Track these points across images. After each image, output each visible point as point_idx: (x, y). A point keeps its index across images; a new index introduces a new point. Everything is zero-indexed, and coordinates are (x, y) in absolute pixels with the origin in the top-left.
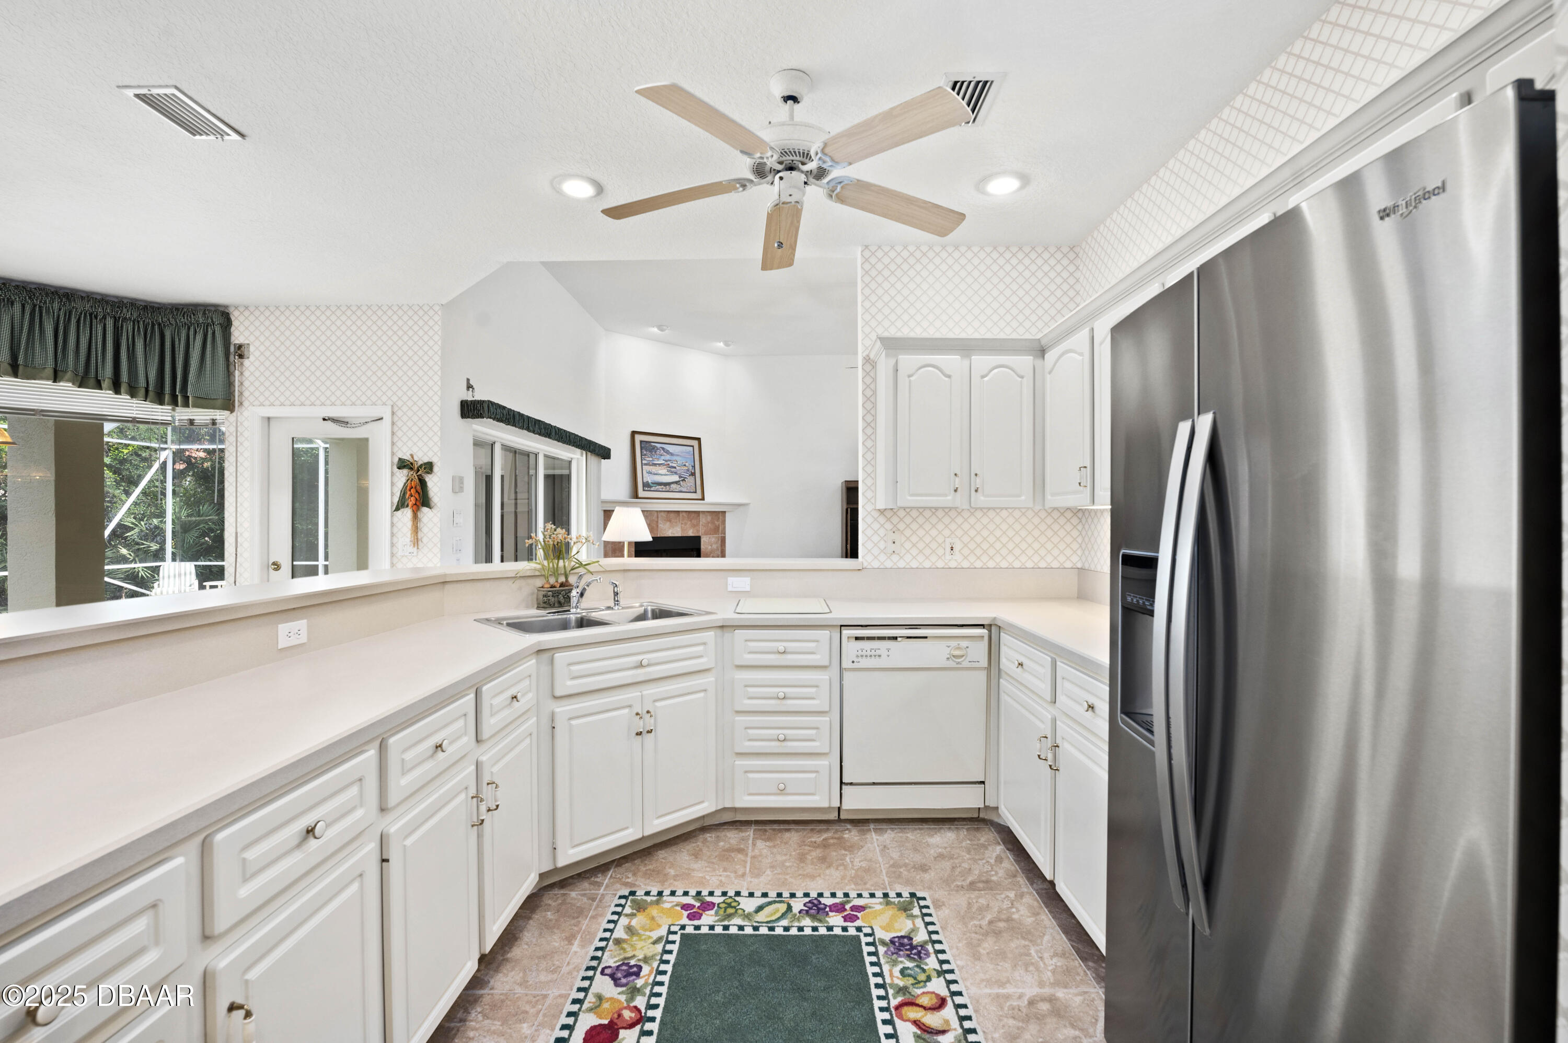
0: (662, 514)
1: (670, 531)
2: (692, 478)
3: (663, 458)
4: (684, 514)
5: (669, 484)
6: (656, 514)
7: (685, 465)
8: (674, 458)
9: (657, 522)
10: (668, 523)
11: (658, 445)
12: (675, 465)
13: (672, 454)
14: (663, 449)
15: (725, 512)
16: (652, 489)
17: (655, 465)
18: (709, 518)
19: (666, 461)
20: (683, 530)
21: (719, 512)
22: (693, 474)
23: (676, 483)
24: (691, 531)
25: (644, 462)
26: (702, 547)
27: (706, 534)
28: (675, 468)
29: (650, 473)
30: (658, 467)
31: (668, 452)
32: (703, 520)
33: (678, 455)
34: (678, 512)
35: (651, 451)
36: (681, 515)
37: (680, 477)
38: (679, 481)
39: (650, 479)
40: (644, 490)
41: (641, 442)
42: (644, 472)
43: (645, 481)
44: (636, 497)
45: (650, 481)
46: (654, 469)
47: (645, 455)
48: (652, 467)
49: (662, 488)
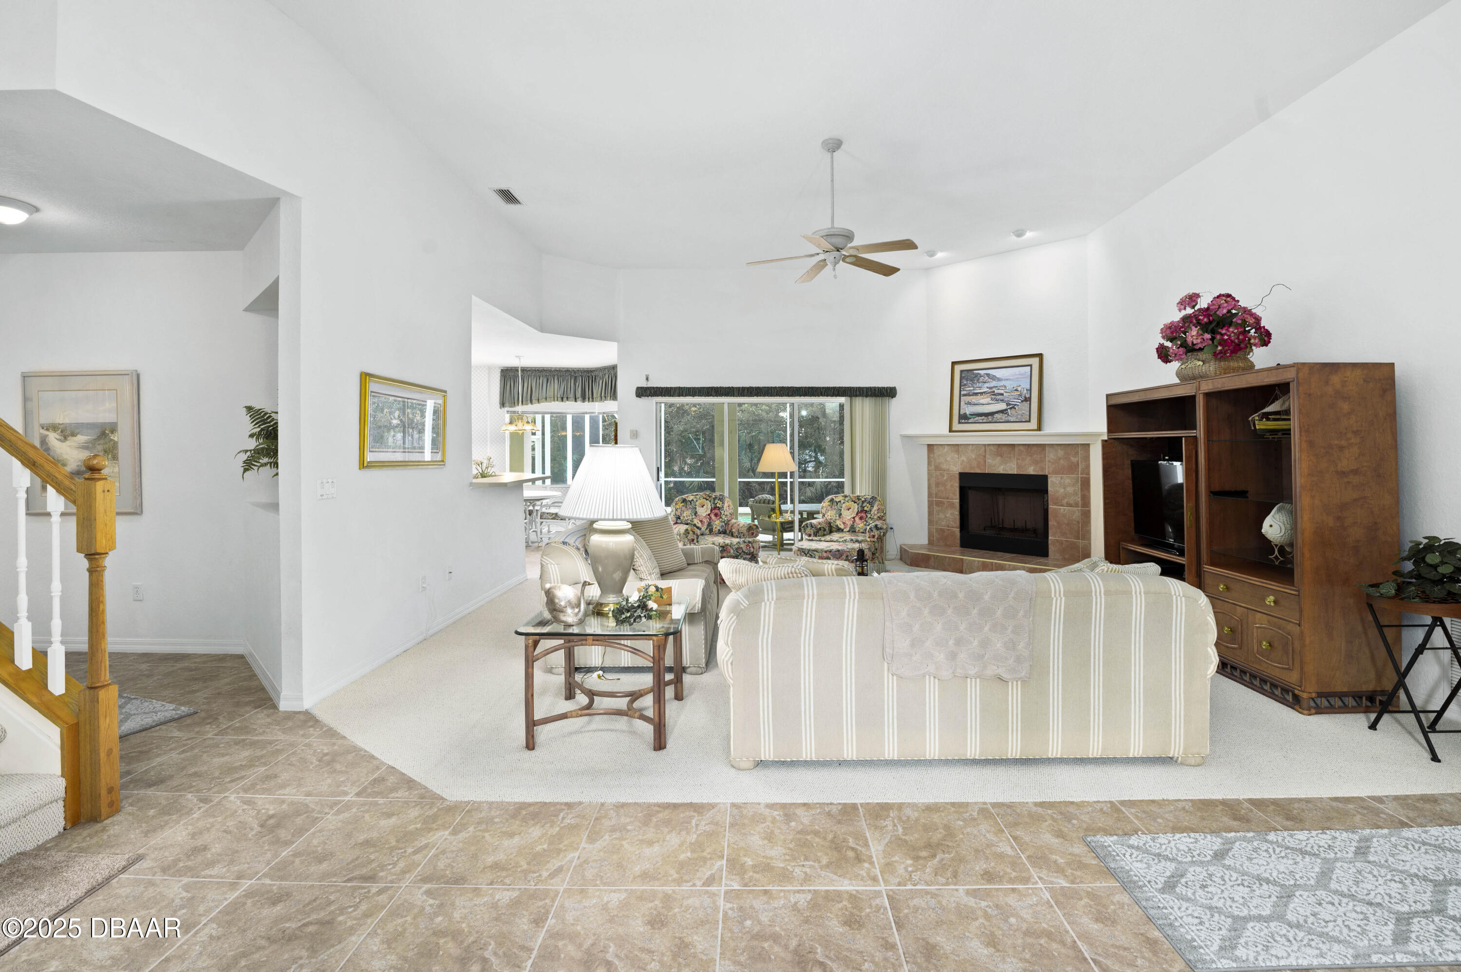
0: (992, 447)
1: (1002, 467)
2: (1027, 404)
3: (987, 385)
4: (1021, 448)
5: (992, 414)
6: (983, 448)
7: (1017, 390)
8: (1002, 383)
9: (985, 457)
10: (998, 458)
11: (982, 372)
12: (1002, 392)
13: (999, 380)
14: (988, 375)
15: (1088, 445)
16: (970, 421)
17: (976, 394)
18: (1061, 453)
19: (990, 388)
20: (1019, 467)
21: (1078, 444)
22: (1028, 400)
23: (1002, 412)
24: (1032, 468)
25: (962, 393)
26: (1049, 489)
27: (1056, 472)
28: (1002, 394)
29: (969, 403)
30: (979, 397)
31: (994, 378)
32: (1051, 455)
33: (1007, 380)
34: (1013, 446)
35: (972, 380)
36: (1017, 449)
37: (1008, 404)
38: (1006, 410)
39: (968, 410)
40: (959, 423)
41: (962, 371)
42: (962, 403)
43: (962, 413)
44: (951, 431)
45: (968, 413)
46: (973, 399)
47: (965, 385)
48: (972, 397)
49: (983, 419)
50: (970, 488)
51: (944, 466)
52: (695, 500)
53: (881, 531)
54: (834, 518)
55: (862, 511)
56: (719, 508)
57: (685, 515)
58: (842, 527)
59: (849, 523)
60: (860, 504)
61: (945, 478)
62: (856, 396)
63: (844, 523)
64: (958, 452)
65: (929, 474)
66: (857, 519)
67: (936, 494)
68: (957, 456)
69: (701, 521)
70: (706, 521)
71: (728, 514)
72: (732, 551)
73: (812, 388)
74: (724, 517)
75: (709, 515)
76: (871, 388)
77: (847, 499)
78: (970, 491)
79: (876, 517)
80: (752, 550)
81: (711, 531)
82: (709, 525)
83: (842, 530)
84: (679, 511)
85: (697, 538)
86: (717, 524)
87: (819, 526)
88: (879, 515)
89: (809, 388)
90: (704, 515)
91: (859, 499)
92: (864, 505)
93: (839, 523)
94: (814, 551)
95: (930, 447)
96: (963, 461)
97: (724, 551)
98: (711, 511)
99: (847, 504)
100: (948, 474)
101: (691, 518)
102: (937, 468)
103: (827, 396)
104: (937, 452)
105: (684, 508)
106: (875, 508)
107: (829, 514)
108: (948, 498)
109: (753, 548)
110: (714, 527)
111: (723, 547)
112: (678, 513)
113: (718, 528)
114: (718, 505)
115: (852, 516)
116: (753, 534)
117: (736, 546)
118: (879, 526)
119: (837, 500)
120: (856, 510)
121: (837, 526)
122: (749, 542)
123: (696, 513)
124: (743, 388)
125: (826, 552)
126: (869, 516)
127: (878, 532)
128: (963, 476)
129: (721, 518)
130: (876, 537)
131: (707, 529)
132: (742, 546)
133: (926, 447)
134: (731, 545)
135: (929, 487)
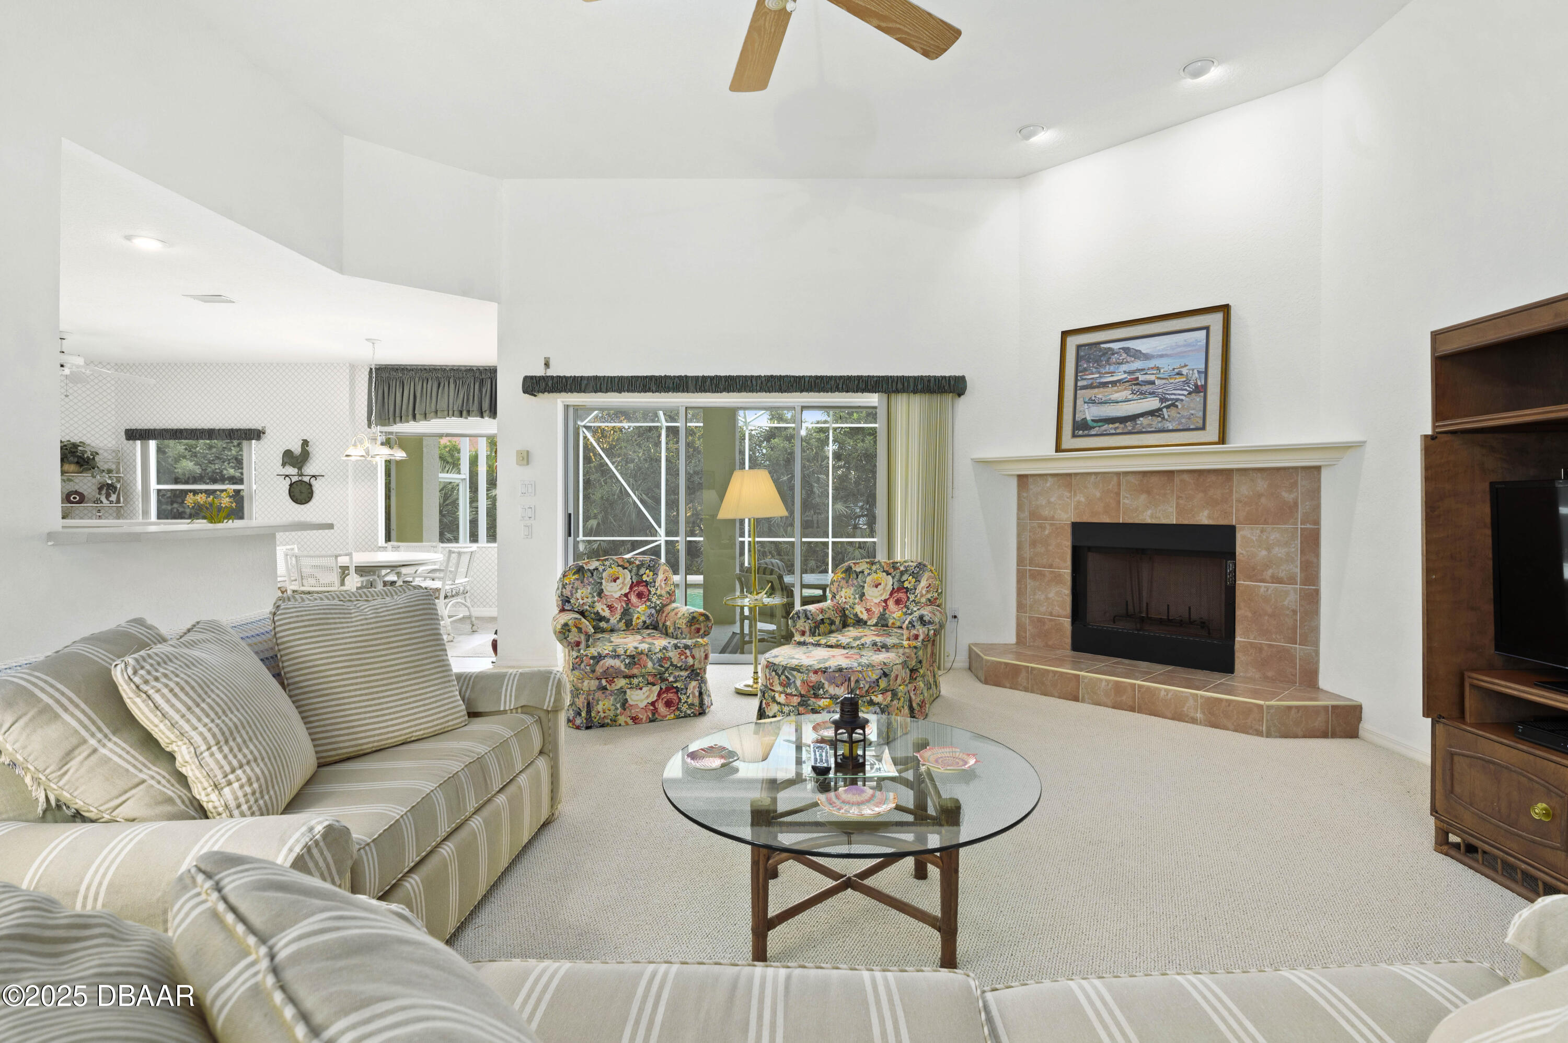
0: (1131, 478)
1: (1149, 512)
2: (1199, 398)
3: (1124, 367)
4: (1186, 477)
5: (1133, 418)
6: (1115, 479)
7: (1180, 374)
8: (1151, 363)
9: (1118, 494)
10: (1143, 497)
11: (1115, 346)
12: (1152, 378)
13: (1147, 357)
14: (1127, 350)
15: (1318, 469)
16: (1093, 432)
17: (1105, 385)
18: (1262, 485)
19: (1130, 373)
20: (1180, 511)
21: (1296, 469)
22: (1201, 389)
23: (1152, 413)
24: (1206, 513)
25: (1080, 384)
26: (1239, 550)
27: (1252, 520)
28: (1153, 383)
29: (1092, 402)
30: (1110, 389)
31: (1137, 355)
32: (1242, 489)
33: (1162, 356)
34: (1171, 473)
35: (1097, 361)
36: (1177, 479)
37: (1163, 400)
38: (1160, 409)
39: (1090, 413)
40: (1074, 436)
41: (1079, 347)
42: (1079, 402)
43: (1079, 417)
44: (1058, 449)
45: (1089, 418)
46: (1099, 394)
47: (1085, 370)
48: (1096, 390)
49: (1116, 428)
50: (1089, 549)
51: (1046, 512)
52: (601, 569)
53: (931, 627)
54: (851, 601)
55: (899, 590)
56: (647, 584)
57: (579, 595)
58: (864, 616)
59: (877, 611)
60: (897, 577)
61: (1047, 532)
62: (897, 391)
63: (868, 610)
64: (1069, 486)
65: (1018, 525)
66: (891, 603)
67: (1031, 560)
68: (1068, 495)
69: (610, 607)
70: (619, 607)
71: (663, 593)
72: (650, 664)
73: (822, 378)
74: (654, 599)
75: (626, 595)
76: (922, 378)
77: (874, 568)
78: (1090, 554)
79: (923, 600)
80: (690, 661)
81: (629, 624)
82: (626, 613)
83: (865, 623)
84: (569, 588)
85: (588, 640)
86: (641, 612)
87: (821, 617)
88: (929, 596)
89: (817, 377)
90: (617, 595)
91: (895, 568)
92: (904, 578)
93: (859, 610)
94: (793, 669)
95: (1023, 479)
96: (1079, 502)
97: (635, 664)
98: (631, 588)
99: (874, 576)
100: (1051, 525)
101: (590, 600)
102: (1034, 515)
103: (847, 392)
104: (1034, 488)
105: (577, 584)
106: (924, 583)
107: (843, 593)
108: (1051, 566)
109: (693, 657)
110: (636, 616)
111: (632, 657)
112: (567, 592)
113: (643, 618)
114: (645, 578)
115: (883, 598)
116: (698, 630)
117: (659, 655)
118: (926, 618)
119: (858, 570)
120: (890, 588)
121: (856, 615)
122: (686, 647)
123: (600, 593)
124: (703, 377)
125: (816, 672)
126: (912, 597)
127: (925, 629)
128: (1077, 528)
129: (649, 600)
130: (921, 638)
131: (620, 620)
132: (670, 654)
133: (1014, 482)
134: (649, 654)
135: (1020, 548)
